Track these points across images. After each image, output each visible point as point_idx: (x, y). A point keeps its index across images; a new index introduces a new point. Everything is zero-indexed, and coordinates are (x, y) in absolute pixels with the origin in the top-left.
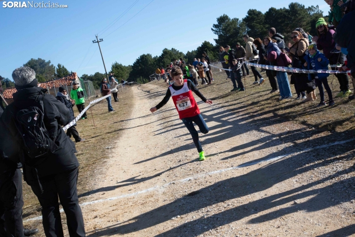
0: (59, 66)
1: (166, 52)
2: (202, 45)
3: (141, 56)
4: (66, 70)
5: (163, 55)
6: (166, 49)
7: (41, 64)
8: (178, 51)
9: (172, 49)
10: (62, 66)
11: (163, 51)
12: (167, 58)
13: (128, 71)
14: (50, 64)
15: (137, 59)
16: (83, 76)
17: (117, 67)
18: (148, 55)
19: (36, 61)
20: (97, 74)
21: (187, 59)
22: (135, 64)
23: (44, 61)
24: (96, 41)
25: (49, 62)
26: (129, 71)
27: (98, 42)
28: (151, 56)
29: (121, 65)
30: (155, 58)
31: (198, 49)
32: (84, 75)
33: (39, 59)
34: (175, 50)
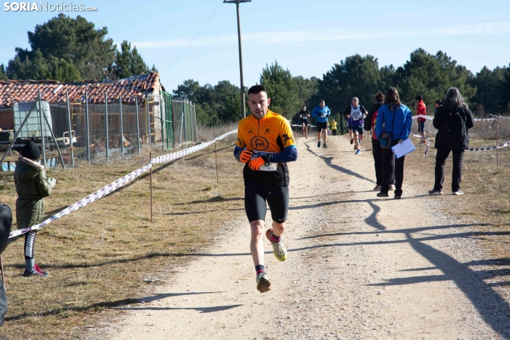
0: (125, 46)
1: (418, 59)
3: (348, 59)
4: (139, 60)
5: (408, 65)
6: (421, 51)
7: (83, 32)
8: (454, 62)
9: (440, 53)
10: (132, 48)
11: (412, 55)
12: (420, 76)
13: (308, 91)
14: (105, 38)
15: (337, 66)
16: (186, 83)
17: (275, 78)
18: (370, 58)
19: (72, 23)
20: (223, 86)
21: (476, 89)
22: (328, 77)
23: (91, 26)
25: (104, 32)
28: (376, 62)
29: (288, 72)
30: (385, 70)
32: (190, 81)
33: (79, 17)
34: (446, 57)
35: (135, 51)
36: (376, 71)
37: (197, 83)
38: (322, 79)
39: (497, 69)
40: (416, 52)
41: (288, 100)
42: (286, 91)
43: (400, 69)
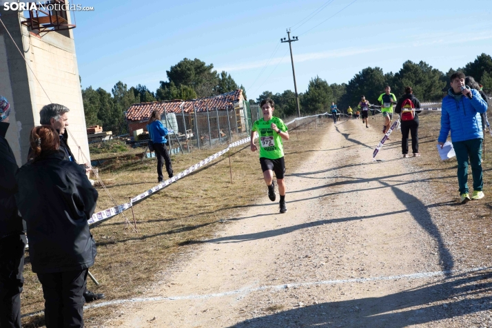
0: (223, 74)
1: (408, 68)
2: (476, 61)
3: (364, 71)
4: (233, 82)
5: (402, 71)
6: (409, 62)
7: (199, 68)
8: (431, 67)
9: (421, 62)
10: (228, 75)
11: (404, 65)
12: (409, 78)
14: (212, 70)
15: (357, 75)
16: (264, 93)
17: (317, 85)
18: (377, 69)
19: (191, 63)
20: (287, 93)
21: (445, 83)
22: (352, 83)
23: (203, 64)
24: (287, 39)
25: (211, 67)
26: (340, 93)
27: (290, 41)
28: (381, 71)
29: (325, 82)
30: (388, 76)
31: (467, 66)
32: (267, 92)
33: (196, 59)
34: (425, 65)
35: (230, 77)
36: (382, 76)
37: (271, 93)
38: (348, 84)
39: (459, 69)
40: (406, 62)
41: (326, 99)
42: (325, 94)
43: (397, 74)
